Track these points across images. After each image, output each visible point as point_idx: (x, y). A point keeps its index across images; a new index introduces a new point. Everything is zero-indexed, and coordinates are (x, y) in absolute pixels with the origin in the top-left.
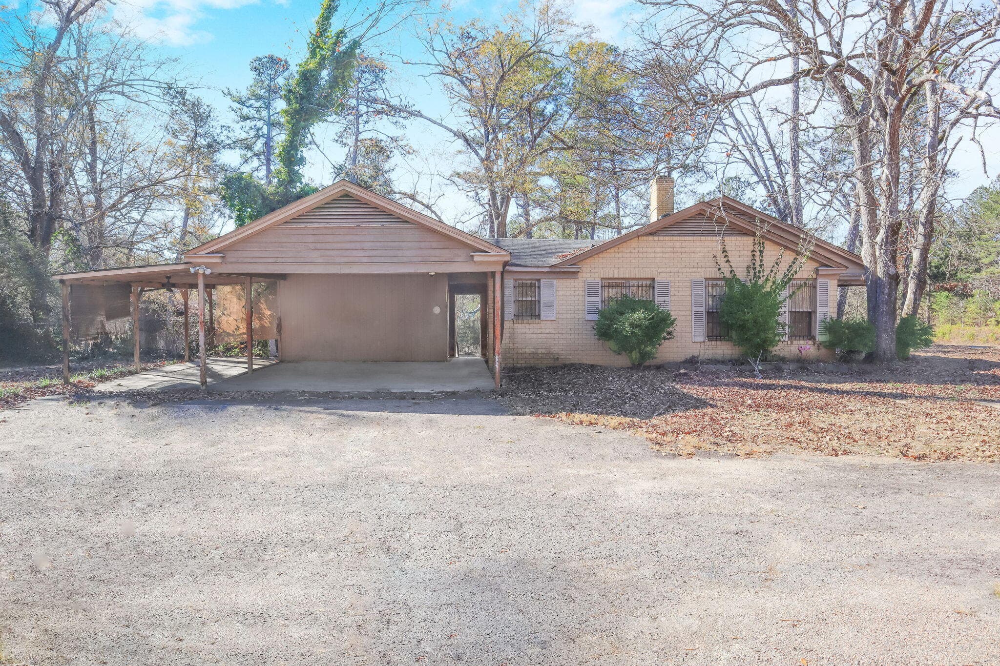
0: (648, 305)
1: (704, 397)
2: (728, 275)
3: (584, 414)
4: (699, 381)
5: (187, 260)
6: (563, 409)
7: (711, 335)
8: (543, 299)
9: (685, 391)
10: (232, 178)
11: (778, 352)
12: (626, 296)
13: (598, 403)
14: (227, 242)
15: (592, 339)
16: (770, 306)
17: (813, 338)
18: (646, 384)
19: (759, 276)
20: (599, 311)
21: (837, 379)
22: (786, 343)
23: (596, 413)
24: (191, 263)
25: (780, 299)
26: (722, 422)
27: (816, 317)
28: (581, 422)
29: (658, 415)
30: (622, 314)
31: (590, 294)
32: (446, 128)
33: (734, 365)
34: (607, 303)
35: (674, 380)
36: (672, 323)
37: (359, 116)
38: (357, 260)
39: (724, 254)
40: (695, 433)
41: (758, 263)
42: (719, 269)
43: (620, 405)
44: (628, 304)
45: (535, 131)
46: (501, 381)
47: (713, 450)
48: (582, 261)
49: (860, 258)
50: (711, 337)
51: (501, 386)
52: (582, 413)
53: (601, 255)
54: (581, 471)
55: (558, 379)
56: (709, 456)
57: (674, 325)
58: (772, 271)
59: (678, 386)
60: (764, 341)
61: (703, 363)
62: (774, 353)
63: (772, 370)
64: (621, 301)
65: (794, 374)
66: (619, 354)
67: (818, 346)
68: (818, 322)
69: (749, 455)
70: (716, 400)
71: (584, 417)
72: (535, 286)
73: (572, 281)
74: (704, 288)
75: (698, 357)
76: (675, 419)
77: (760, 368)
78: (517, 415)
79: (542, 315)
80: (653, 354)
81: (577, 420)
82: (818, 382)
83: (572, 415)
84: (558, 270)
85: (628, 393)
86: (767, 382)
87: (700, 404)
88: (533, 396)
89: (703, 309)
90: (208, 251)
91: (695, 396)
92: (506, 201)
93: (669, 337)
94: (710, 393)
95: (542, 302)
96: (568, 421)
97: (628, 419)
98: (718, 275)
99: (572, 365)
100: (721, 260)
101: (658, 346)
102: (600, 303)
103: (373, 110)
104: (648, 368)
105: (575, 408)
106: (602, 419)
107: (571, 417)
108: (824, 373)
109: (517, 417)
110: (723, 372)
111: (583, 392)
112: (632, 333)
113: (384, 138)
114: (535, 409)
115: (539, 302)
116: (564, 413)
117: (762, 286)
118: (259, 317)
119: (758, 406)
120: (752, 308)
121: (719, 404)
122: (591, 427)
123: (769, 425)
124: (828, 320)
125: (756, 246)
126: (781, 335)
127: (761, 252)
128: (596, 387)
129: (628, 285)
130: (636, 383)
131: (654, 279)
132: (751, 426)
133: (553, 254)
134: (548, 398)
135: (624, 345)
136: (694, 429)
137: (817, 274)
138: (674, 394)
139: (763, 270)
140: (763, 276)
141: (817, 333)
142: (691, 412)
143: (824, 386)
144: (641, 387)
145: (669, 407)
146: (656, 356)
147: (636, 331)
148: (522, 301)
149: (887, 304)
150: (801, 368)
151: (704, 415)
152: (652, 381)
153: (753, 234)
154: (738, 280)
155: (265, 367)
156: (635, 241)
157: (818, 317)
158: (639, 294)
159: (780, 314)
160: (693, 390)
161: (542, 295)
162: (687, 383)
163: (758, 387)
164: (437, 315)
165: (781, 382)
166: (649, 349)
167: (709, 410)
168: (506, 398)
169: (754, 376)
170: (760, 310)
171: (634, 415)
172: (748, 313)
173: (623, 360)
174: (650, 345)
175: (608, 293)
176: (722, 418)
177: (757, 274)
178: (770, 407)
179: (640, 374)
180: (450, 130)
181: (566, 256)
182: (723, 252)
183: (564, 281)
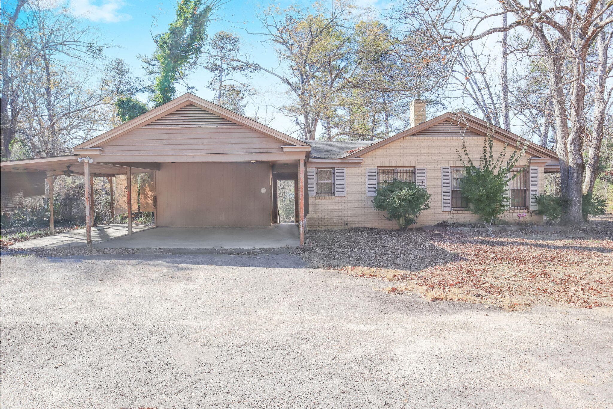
0: (411, 185)
1: (455, 251)
2: (467, 164)
3: (365, 267)
4: (449, 239)
5: (75, 153)
6: (349, 263)
7: (454, 206)
8: (337, 182)
9: (441, 247)
10: (123, 101)
11: (503, 218)
12: (395, 179)
13: (377, 257)
14: (104, 140)
15: (371, 209)
16: (498, 185)
17: (527, 208)
18: (411, 242)
19: (490, 164)
20: (377, 190)
21: (548, 237)
22: (508, 212)
23: (375, 266)
24: (78, 155)
25: (505, 180)
26: (476, 273)
27: (529, 194)
28: (363, 275)
29: (424, 268)
30: (392, 191)
31: (370, 178)
32: (276, 75)
33: (473, 227)
34: (381, 184)
35: (431, 239)
36: (428, 198)
37: (222, 70)
38: (198, 152)
39: (464, 149)
40: (458, 285)
41: (488, 154)
42: (461, 160)
43: (393, 259)
44: (395, 185)
45: (333, 76)
46: (305, 240)
47: (478, 303)
48: (364, 154)
49: (556, 154)
50: (455, 208)
51: (305, 244)
52: (364, 266)
53: (377, 151)
54: (362, 326)
55: (347, 238)
56: (477, 309)
57: (430, 199)
58: (498, 161)
59: (435, 244)
60: (494, 211)
61: (450, 226)
62: (500, 218)
63: (500, 231)
64: (392, 183)
65: (516, 234)
66: (391, 220)
67: (531, 214)
68: (530, 196)
69: (512, 307)
70: (466, 254)
71: (365, 270)
72: (331, 173)
73: (357, 169)
74: (450, 173)
75: (447, 222)
76: (439, 272)
77: (492, 230)
78: (312, 268)
79: (336, 193)
80: (415, 220)
81: (359, 273)
82: (536, 239)
83: (356, 268)
84: (347, 161)
85: (398, 249)
86: (499, 239)
87: (456, 258)
88: (327, 252)
89: (449, 188)
90: (91, 146)
91: (449, 251)
92: (315, 121)
93: (426, 208)
94: (460, 249)
95: (335, 184)
96: (353, 273)
97: (401, 272)
98: (460, 164)
99: (358, 228)
100: (462, 153)
101: (418, 214)
102: (376, 184)
103: (231, 66)
104: (411, 230)
105: (358, 262)
106: (381, 272)
107: (355, 270)
108: (538, 233)
109: (312, 270)
110: (465, 232)
111: (365, 249)
112: (400, 205)
113: (238, 84)
114: (328, 263)
115: (334, 184)
116: (350, 267)
117: (492, 171)
118: (145, 197)
119: (500, 259)
120: (485, 187)
121: (469, 257)
122: (371, 278)
123: (515, 276)
124: (538, 195)
125: (487, 143)
126: (505, 206)
127: (491, 147)
128: (374, 244)
129: (396, 171)
130: (403, 241)
131: (415, 167)
132: (501, 277)
133: (343, 150)
134: (338, 254)
135: (394, 215)
136: (457, 281)
137: (529, 163)
138: (433, 250)
139: (493, 160)
140: (493, 164)
141: (530, 205)
142: (449, 265)
143: (541, 242)
144: (407, 244)
145: (432, 260)
146: (417, 221)
147: (403, 203)
148: (322, 183)
149: (576, 184)
150: (520, 229)
151: (461, 268)
152: (415, 240)
153: (485, 135)
154: (474, 168)
155: (144, 230)
156: (401, 140)
157: (531, 193)
158: (404, 178)
159: (505, 191)
160: (446, 246)
161: (335, 180)
162: (441, 241)
163: (493, 244)
164: (263, 194)
165: (510, 240)
166: (412, 216)
167: (463, 263)
168: (307, 254)
169: (488, 236)
170: (491, 188)
171: (405, 267)
172: (483, 190)
173: (393, 225)
174: (413, 213)
175: (382, 178)
176: (476, 270)
177: (488, 163)
178: (510, 259)
179: (406, 234)
180: (279, 77)
181: (352, 151)
182: (463, 148)
183: (351, 169)
